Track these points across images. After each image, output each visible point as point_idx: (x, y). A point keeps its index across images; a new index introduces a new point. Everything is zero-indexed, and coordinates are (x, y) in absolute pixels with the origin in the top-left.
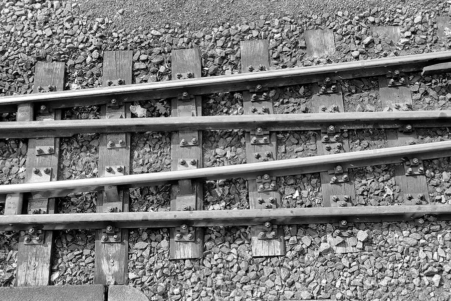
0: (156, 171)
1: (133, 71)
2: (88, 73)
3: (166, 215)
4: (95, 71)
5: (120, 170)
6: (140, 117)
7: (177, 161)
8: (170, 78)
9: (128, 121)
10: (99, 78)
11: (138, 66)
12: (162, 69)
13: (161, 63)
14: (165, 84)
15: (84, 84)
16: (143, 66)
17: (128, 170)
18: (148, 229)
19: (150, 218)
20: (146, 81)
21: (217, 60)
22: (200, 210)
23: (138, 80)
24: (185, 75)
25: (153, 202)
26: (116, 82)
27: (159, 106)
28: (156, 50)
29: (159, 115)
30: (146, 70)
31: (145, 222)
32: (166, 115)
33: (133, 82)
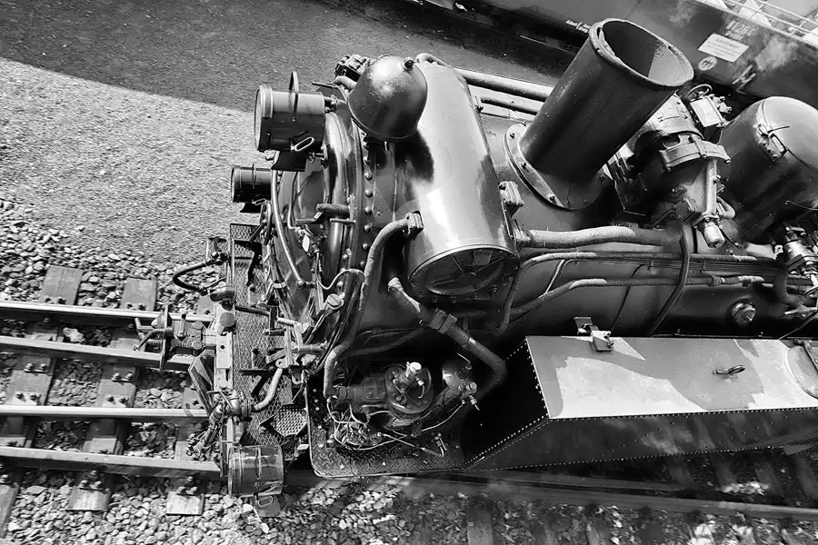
0: (76, 405)
1: (78, 292)
2: (25, 284)
3: (76, 456)
4: (33, 283)
5: (34, 398)
6: (74, 342)
7: (103, 396)
8: (118, 307)
9: (60, 345)
10: (36, 292)
11: (85, 287)
12: (112, 295)
13: (113, 289)
14: (111, 311)
15: (17, 295)
16: (91, 288)
17: (42, 400)
18: (50, 470)
19: (55, 458)
20: (90, 305)
21: (173, 297)
22: (118, 454)
23: (81, 301)
24: (136, 306)
25: (63, 439)
26: (55, 300)
27: (99, 334)
28: (110, 275)
29: (95, 344)
30: (94, 293)
31: (48, 461)
32: (104, 345)
33: (76, 303)
